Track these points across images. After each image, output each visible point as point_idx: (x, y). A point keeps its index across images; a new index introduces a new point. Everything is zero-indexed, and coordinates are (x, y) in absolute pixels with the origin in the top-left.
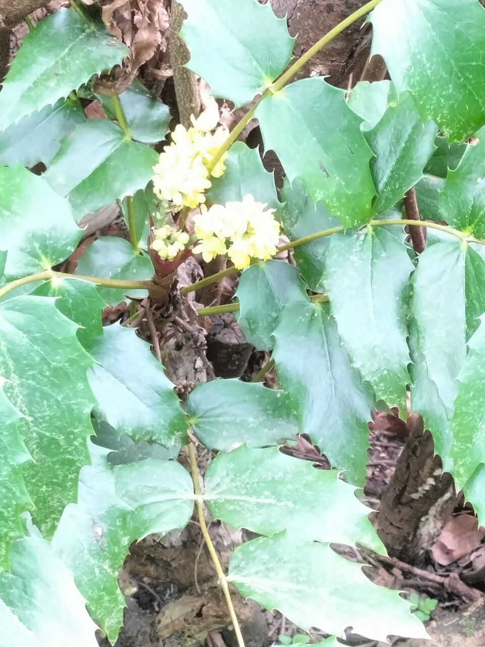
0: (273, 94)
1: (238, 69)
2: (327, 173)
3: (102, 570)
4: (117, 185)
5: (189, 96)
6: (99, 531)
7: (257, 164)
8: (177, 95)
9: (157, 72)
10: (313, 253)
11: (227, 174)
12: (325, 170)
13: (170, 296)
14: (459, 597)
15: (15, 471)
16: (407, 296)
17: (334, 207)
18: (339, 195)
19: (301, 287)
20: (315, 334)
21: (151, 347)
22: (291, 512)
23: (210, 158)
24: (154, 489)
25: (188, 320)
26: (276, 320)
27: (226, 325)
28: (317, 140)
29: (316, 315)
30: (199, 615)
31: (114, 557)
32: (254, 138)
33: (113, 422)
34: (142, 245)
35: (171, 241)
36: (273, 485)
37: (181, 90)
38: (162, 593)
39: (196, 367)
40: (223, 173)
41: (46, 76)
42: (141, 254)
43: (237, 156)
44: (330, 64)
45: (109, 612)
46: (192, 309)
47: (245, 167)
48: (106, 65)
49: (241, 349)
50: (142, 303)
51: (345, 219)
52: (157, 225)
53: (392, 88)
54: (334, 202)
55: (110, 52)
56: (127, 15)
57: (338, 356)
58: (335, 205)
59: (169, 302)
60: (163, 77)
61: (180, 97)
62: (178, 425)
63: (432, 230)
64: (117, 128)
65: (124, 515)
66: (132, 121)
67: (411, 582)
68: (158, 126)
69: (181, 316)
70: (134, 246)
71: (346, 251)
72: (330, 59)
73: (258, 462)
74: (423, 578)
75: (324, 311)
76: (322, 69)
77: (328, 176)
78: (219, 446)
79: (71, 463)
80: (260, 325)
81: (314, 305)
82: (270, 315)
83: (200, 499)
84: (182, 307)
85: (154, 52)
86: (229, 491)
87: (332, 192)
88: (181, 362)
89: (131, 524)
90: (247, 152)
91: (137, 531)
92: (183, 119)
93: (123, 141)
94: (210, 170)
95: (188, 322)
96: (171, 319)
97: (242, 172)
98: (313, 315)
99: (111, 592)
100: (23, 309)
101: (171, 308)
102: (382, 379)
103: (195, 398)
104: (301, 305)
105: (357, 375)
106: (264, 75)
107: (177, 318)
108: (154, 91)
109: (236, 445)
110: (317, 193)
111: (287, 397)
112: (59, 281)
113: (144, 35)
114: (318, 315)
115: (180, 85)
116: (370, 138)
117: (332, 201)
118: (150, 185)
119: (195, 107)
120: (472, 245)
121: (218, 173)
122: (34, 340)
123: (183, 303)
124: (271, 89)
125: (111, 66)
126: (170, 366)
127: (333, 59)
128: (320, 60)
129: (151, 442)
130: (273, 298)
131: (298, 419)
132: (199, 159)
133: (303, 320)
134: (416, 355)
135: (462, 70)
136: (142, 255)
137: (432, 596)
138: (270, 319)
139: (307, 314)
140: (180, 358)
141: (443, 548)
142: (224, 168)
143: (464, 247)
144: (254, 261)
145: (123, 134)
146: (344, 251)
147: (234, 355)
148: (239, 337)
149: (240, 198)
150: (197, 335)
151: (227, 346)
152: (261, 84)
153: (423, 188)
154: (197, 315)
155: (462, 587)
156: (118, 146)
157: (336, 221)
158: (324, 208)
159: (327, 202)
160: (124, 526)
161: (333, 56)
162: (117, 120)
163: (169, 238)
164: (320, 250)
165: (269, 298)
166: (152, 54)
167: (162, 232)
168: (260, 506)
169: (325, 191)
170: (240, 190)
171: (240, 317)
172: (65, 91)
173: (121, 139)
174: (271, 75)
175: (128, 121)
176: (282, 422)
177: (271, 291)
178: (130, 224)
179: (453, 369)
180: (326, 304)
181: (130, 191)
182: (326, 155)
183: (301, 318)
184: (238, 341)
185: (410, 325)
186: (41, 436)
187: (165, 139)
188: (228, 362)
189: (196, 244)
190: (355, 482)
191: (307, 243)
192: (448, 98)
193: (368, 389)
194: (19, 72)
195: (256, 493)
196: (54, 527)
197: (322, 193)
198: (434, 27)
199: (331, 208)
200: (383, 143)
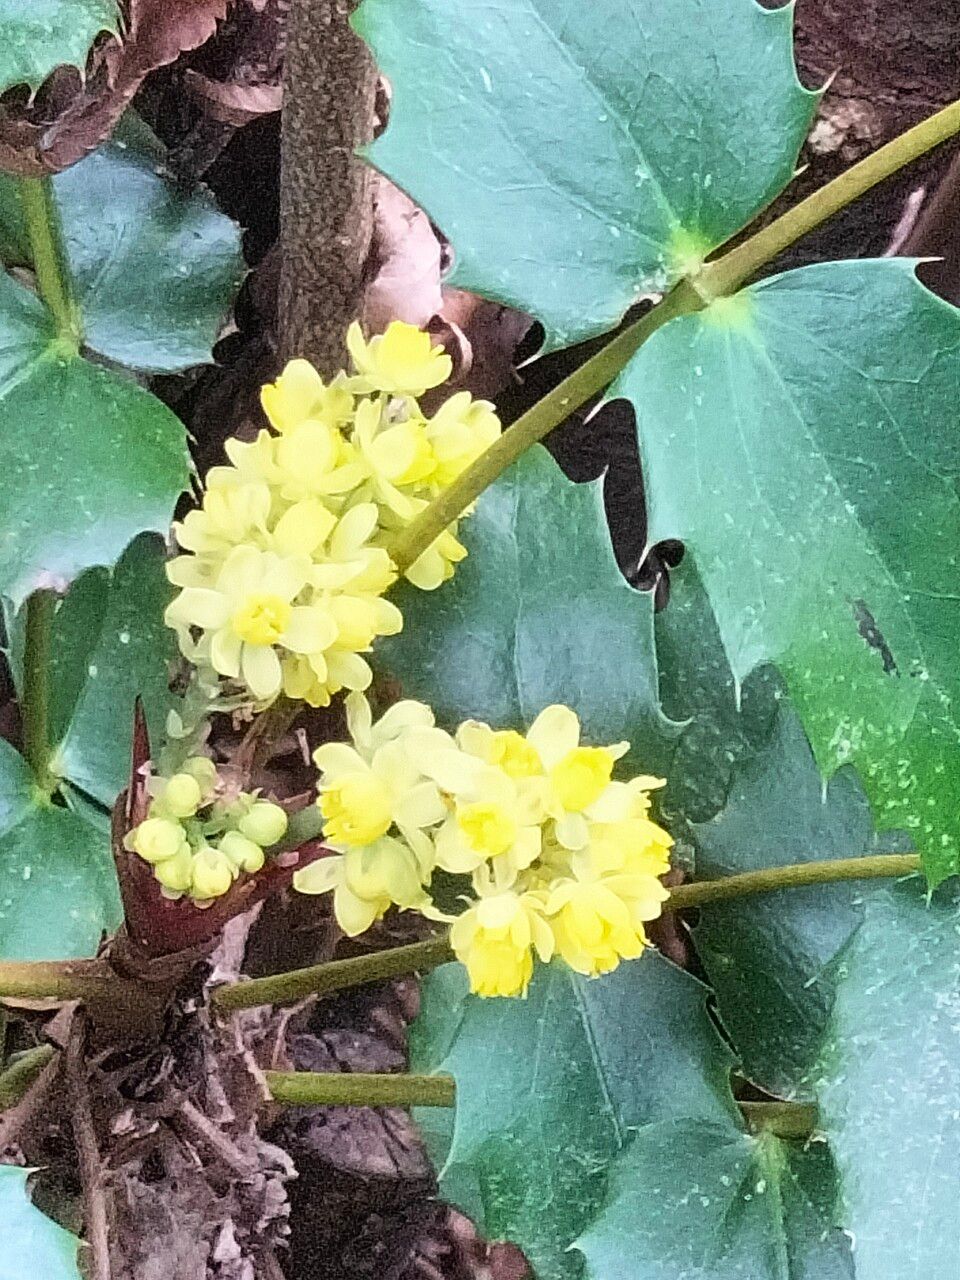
0: (701, 306)
1: (575, 189)
2: (885, 650)
5: (334, 207)
7: (591, 546)
8: (286, 196)
9: (213, 88)
10: (777, 937)
11: (465, 576)
12: (877, 642)
13: (168, 1017)
17: (899, 794)
19: (713, 1061)
20: (746, 1266)
21: (81, 1250)
25: (229, 1116)
26: (596, 1187)
28: (860, 511)
29: (760, 1187)
34: (66, 761)
35: (212, 827)
37: (307, 180)
39: (218, 1255)
40: (452, 572)
42: (57, 798)
43: (510, 503)
44: (892, 99)
46: (250, 1076)
47: (544, 555)
48: (26, 69)
49: (401, 1198)
50: (50, 1029)
51: (938, 843)
52: (165, 758)
54: (901, 772)
58: (904, 784)
59: (163, 1040)
60: (235, 113)
61: (296, 204)
64: (28, 299)
66: (88, 275)
68: (190, 301)
69: (202, 1102)
70: (32, 764)
71: (923, 970)
72: (899, 84)
75: (795, 1177)
76: (857, 117)
77: (889, 665)
80: (529, 1200)
81: (755, 1142)
82: (570, 1163)
84: (212, 1062)
85: (218, 21)
87: (896, 731)
88: (160, 1233)
90: (555, 490)
92: (296, 287)
93: (48, 355)
94: (403, 561)
95: (225, 1127)
96: (164, 1109)
97: (528, 574)
98: (747, 1185)
101: (170, 1062)
106: (675, 224)
107: (187, 1107)
108: (187, 153)
110: (839, 731)
114: (766, 1189)
115: (302, 166)
117: (893, 768)
119: (349, 250)
121: (432, 571)
123: (218, 1048)
124: (696, 285)
125: (42, 69)
127: (909, 86)
128: (857, 82)
130: (594, 1096)
133: (706, 1203)
136: (64, 804)
138: (568, 1178)
139: (725, 1180)
140: (157, 1215)
142: (460, 552)
145: (47, 326)
146: (912, 968)
147: (373, 1217)
148: (403, 1147)
150: (259, 1187)
152: (660, 259)
154: (268, 1097)
156: (24, 376)
159: (872, 773)
161: (909, 73)
162: (30, 266)
163: (204, 814)
165: (578, 1091)
166: (209, 29)
167: (180, 788)
169: (870, 727)
170: (511, 643)
173: (37, 348)
174: (705, 228)
175: (74, 269)
177: (587, 1067)
178: (30, 680)
182: (888, 580)
183: (696, 1190)
184: (396, 1163)
187: (211, 360)
188: (344, 1241)
189: (310, 851)
197: (856, 732)
199: (887, 797)
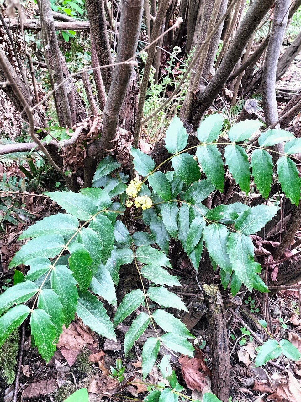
0: (151, 175)
1: (144, 169)
2: (162, 191)
3: (115, 271)
4: (118, 192)
5: (133, 174)
6: (115, 263)
7: (147, 188)
8: (131, 173)
9: (127, 169)
10: (158, 207)
13: (129, 214)
14: (185, 276)
15: (99, 252)
16: (177, 216)
18: (164, 195)
19: (156, 213)
20: (158, 223)
21: (125, 225)
22: (153, 260)
23: (138, 187)
24: (125, 254)
25: (132, 219)
26: (151, 220)
27: (139, 220)
28: (160, 184)
30: (133, 279)
31: (118, 269)
32: (147, 183)
33: (117, 241)
34: (123, 203)
35: (130, 204)
36: (150, 254)
38: (125, 275)
39: (133, 228)
41: (105, 169)
43: (143, 186)
45: (116, 280)
46: (133, 217)
48: (117, 167)
50: (123, 216)
51: (165, 200)
52: (127, 200)
53: (175, 173)
54: (163, 197)
55: (118, 164)
56: (121, 157)
57: (163, 228)
59: (129, 216)
62: (130, 241)
63: (183, 203)
64: (118, 180)
65: (120, 260)
67: (176, 273)
68: (127, 179)
70: (121, 204)
73: (147, 249)
74: (178, 272)
78: (138, 245)
79: (110, 250)
80: (147, 221)
81: (158, 217)
82: (149, 219)
83: (135, 257)
86: (141, 255)
88: (130, 227)
89: (121, 262)
90: (145, 186)
91: (122, 263)
92: (132, 179)
94: (138, 189)
97: (144, 190)
99: (117, 276)
100: (101, 218)
102: (172, 233)
103: (134, 235)
104: (156, 217)
105: (167, 232)
106: (149, 171)
107: (130, 219)
108: (126, 172)
109: (142, 246)
110: (160, 195)
111: (153, 236)
112: (107, 212)
113: (124, 161)
114: (159, 219)
116: (170, 183)
118: (125, 192)
119: (134, 176)
120: (191, 206)
122: (103, 225)
123: (131, 216)
126: (128, 228)
129: (125, 245)
131: (155, 240)
132: (136, 187)
133: (156, 220)
134: (179, 228)
135: (189, 171)
136: (123, 206)
137: (180, 276)
141: (182, 266)
142: (141, 189)
143: (189, 206)
144: (146, 208)
146: (165, 206)
149: (144, 195)
150: (134, 222)
151: (139, 224)
152: (149, 173)
153: (181, 194)
155: (186, 274)
156: (118, 184)
157: (163, 200)
158: (161, 198)
160: (120, 262)
162: (118, 178)
164: (160, 206)
165: (149, 216)
166: (126, 165)
167: (128, 202)
168: (147, 258)
171: (143, 219)
172: (108, 173)
173: (119, 182)
174: (151, 171)
175: (121, 178)
176: (151, 241)
177: (150, 214)
178: (120, 199)
179: (187, 231)
180: (161, 217)
181: (121, 193)
182: (161, 187)
185: (178, 222)
186: (104, 244)
187: (128, 183)
189: (135, 204)
190: (166, 254)
191: (157, 204)
192: (186, 176)
193: (169, 235)
194: (99, 168)
195: (146, 256)
196: (106, 263)
198: (184, 162)
200: (173, 185)
